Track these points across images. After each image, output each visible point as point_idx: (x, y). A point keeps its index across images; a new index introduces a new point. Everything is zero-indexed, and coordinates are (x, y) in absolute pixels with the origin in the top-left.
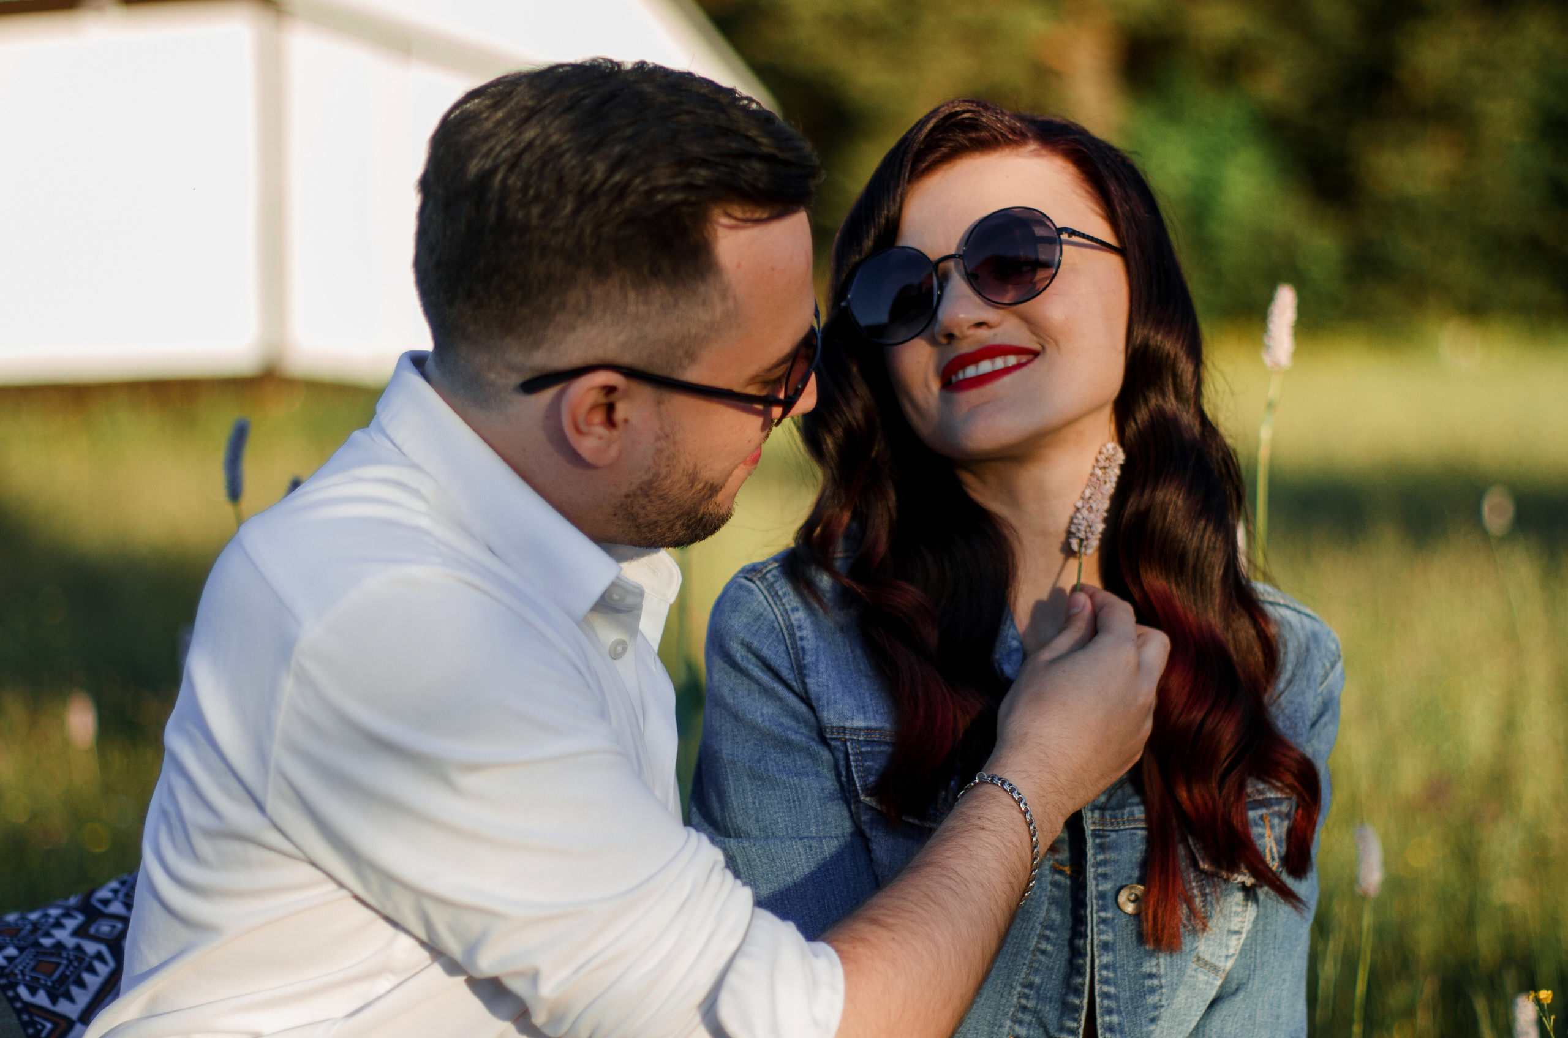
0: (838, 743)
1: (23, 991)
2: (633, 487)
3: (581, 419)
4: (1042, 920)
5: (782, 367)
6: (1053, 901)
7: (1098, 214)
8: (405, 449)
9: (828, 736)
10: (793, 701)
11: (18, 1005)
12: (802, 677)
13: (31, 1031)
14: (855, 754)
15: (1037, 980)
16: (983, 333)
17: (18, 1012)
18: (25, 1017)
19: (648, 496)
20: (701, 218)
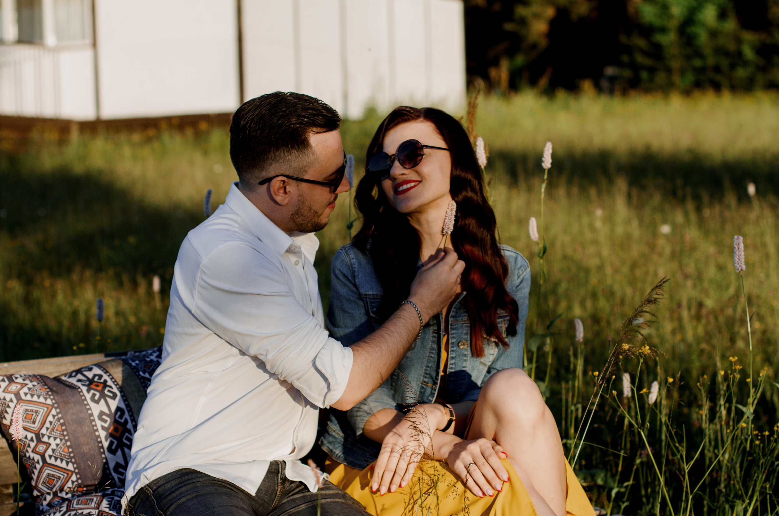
0: (365, 299)
1: (141, 373)
2: (293, 212)
3: (276, 191)
4: (430, 347)
5: (333, 175)
6: (433, 342)
7: (441, 139)
8: (233, 209)
9: (362, 296)
10: (351, 286)
11: (140, 377)
12: (354, 279)
13: (144, 384)
14: (370, 302)
15: (430, 365)
16: (404, 177)
17: (140, 379)
18: (142, 380)
19: (298, 214)
20: (304, 132)
